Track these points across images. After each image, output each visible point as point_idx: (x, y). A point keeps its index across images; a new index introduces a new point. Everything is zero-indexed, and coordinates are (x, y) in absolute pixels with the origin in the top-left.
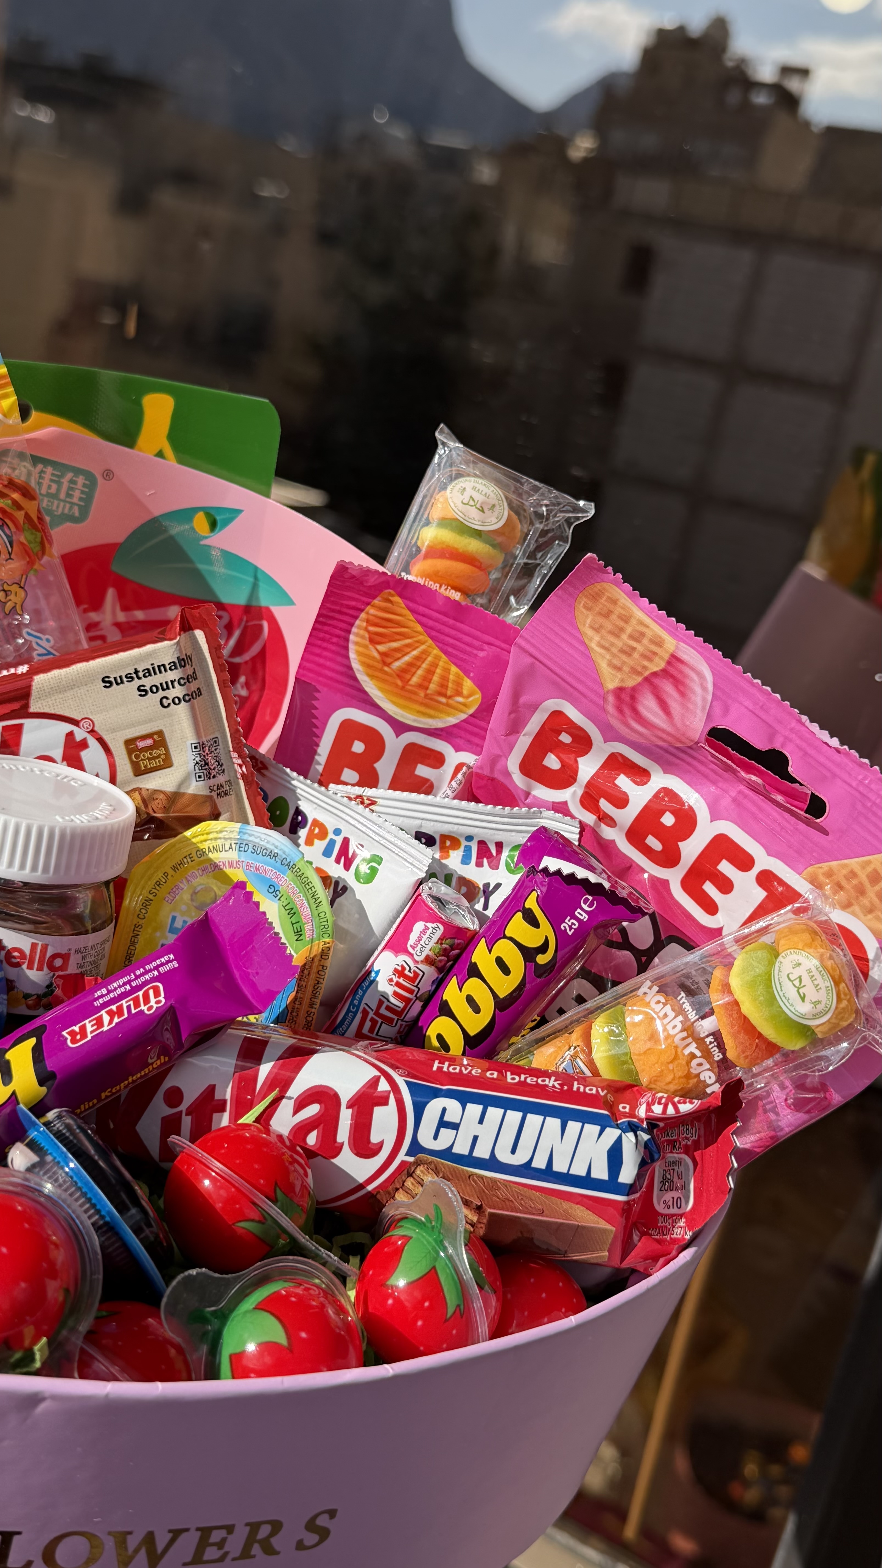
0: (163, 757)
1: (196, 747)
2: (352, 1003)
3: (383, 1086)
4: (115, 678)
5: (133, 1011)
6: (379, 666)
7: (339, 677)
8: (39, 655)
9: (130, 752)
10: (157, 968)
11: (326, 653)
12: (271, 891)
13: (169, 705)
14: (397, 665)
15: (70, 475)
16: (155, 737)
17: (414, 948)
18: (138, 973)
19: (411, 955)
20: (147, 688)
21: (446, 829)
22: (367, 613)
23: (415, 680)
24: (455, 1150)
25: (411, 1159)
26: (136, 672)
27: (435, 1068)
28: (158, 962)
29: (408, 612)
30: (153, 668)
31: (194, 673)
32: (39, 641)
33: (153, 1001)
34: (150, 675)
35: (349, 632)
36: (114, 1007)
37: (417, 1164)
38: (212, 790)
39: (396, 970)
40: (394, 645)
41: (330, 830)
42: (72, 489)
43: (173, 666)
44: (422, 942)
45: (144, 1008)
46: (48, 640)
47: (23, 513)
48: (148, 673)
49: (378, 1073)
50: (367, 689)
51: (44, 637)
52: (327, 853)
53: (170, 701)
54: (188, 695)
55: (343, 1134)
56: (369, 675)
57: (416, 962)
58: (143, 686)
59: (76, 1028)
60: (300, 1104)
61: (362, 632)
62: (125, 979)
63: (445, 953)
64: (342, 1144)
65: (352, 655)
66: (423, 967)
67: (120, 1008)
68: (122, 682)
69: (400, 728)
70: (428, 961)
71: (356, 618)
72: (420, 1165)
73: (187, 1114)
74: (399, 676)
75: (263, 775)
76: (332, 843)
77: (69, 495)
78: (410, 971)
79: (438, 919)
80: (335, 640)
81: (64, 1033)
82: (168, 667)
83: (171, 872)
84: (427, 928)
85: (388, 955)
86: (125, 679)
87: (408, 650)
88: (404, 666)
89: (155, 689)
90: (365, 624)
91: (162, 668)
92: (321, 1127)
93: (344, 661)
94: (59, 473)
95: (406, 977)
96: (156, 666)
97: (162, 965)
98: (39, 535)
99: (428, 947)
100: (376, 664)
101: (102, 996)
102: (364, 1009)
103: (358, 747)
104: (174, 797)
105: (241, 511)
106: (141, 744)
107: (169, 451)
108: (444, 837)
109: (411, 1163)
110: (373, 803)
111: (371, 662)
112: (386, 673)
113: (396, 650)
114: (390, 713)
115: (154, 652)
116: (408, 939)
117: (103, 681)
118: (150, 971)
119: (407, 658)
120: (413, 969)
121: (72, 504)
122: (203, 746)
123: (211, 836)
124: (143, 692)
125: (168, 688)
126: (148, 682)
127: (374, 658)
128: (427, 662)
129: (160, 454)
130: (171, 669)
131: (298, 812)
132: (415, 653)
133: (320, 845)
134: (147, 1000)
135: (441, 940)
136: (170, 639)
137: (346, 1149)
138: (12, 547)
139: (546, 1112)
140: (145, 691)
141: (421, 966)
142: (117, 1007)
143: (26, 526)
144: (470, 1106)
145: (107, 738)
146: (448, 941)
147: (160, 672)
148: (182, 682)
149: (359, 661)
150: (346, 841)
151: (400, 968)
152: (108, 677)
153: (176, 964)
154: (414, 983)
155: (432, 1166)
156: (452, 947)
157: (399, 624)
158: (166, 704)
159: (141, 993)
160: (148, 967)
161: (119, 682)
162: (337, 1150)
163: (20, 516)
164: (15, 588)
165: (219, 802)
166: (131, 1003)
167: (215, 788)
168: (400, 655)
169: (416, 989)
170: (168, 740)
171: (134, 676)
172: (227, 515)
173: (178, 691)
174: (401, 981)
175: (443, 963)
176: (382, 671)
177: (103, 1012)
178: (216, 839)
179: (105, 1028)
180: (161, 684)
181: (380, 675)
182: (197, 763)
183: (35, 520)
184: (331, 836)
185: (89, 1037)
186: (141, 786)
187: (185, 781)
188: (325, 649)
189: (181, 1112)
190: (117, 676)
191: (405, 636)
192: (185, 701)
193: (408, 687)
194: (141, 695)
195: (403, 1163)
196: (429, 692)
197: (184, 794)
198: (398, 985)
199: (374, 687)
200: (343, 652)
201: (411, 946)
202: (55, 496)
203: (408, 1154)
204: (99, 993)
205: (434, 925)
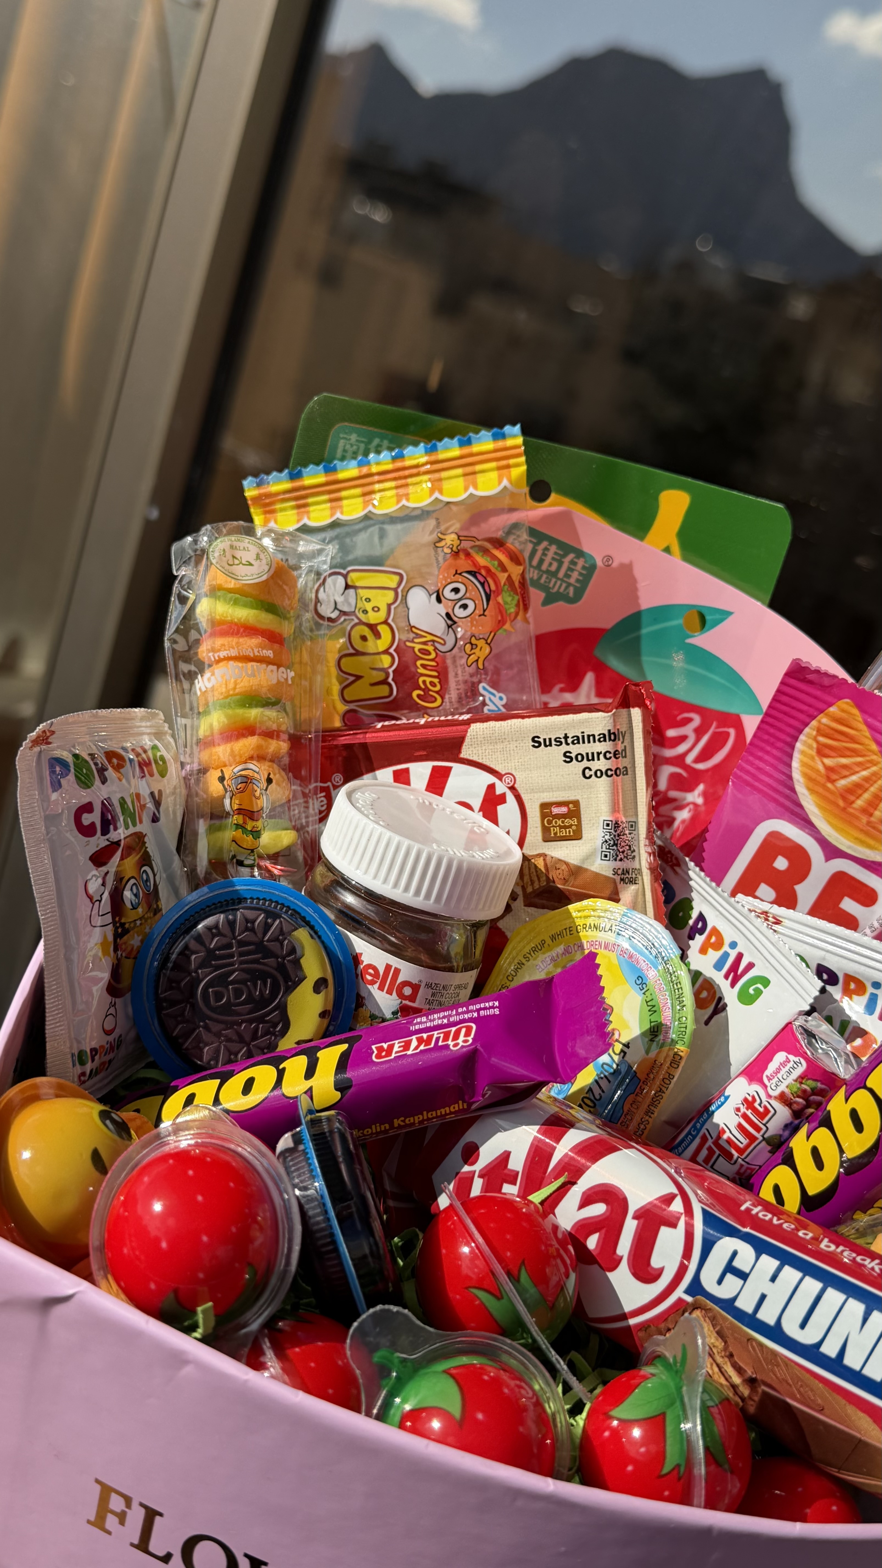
0: (574, 827)
1: (608, 825)
2: (694, 1126)
3: (677, 1206)
4: (545, 740)
5: (440, 1043)
6: (822, 780)
7: (775, 784)
8: (489, 710)
9: (543, 816)
10: (478, 1011)
11: (766, 757)
12: (638, 982)
13: (591, 776)
14: (842, 783)
15: (571, 556)
16: (571, 806)
17: (769, 1079)
18: (460, 1010)
19: (765, 1087)
20: (573, 755)
21: (853, 969)
22: (819, 722)
23: (859, 803)
24: (739, 1304)
25: (689, 1299)
26: (566, 737)
27: (743, 1208)
28: (482, 1005)
29: (864, 728)
30: (583, 737)
31: (625, 750)
32: (492, 697)
33: (462, 1038)
34: (579, 743)
35: (796, 739)
36: (425, 1036)
37: (695, 1307)
38: (615, 873)
39: (746, 1100)
40: (844, 761)
41: (727, 941)
42: (572, 570)
43: (603, 738)
44: (779, 1076)
45: (451, 1043)
46: (501, 699)
47: (506, 575)
48: (577, 740)
49: (675, 1191)
50: (804, 803)
51: (498, 695)
52: (718, 966)
53: (592, 773)
54: (611, 770)
55: (624, 1247)
56: (809, 789)
57: (769, 1096)
58: (570, 752)
59: (385, 1046)
60: (587, 1200)
61: (810, 741)
62: (446, 1014)
63: (804, 1094)
64: (621, 1258)
65: (795, 764)
66: (776, 1105)
67: (430, 1038)
68: (550, 745)
69: (831, 852)
70: (783, 1098)
71: (806, 725)
72: (697, 1308)
73: (480, 1176)
74: (844, 798)
75: (676, 872)
76: (726, 955)
77: (567, 576)
78: (760, 1105)
79: (804, 1056)
80: (779, 744)
81: (373, 1047)
82: (597, 738)
83: (549, 941)
84: (788, 1061)
85: (742, 1081)
86: (553, 743)
87: (857, 769)
88: (850, 786)
89: (580, 757)
90: (814, 733)
91: (591, 738)
92: (603, 1231)
93: (785, 770)
94: (561, 553)
95: (755, 1110)
96: (585, 734)
97: (485, 1009)
98: (516, 598)
99: (786, 1083)
100: (819, 778)
101: (421, 1023)
102: (704, 1134)
103: (781, 863)
104: (576, 871)
105: (731, 613)
106: (556, 810)
107: (676, 548)
108: (849, 978)
109: (687, 1303)
110: (778, 922)
111: (814, 775)
112: (828, 790)
113: (845, 767)
114: (824, 833)
115: (587, 721)
116: (766, 1068)
117: (533, 740)
118: (472, 1011)
119: (854, 778)
120: (765, 1103)
121: (569, 585)
122: (617, 825)
123: (596, 914)
124: (568, 758)
125: (593, 759)
126: (575, 749)
127: (817, 771)
128: (876, 786)
129: (667, 550)
130: (599, 741)
131: (701, 917)
132: (865, 773)
133: (714, 955)
134: (456, 1036)
135: (802, 1078)
136: (607, 712)
137: (624, 1264)
138: (488, 604)
139: (851, 1291)
140: (571, 758)
141: (773, 1102)
142: (428, 1036)
143: (506, 587)
144: (764, 1258)
145: (525, 797)
146: (810, 1082)
147: (589, 742)
148: (608, 755)
149: (801, 772)
150: (740, 956)
151: (750, 1099)
152: (538, 737)
153: (497, 1011)
154: (763, 1119)
155: (710, 1314)
156: (815, 1092)
157: (853, 740)
158: (587, 775)
159: (454, 1029)
160: (471, 1008)
161: (548, 743)
162: (614, 1263)
163: (503, 577)
164: (481, 643)
165: (621, 886)
166: (442, 1035)
167: (620, 872)
168: (847, 773)
169: (764, 1128)
170: (582, 812)
171: (563, 740)
172: (718, 616)
173: (601, 764)
174: (749, 1113)
175: (800, 1107)
176: (824, 786)
177: (414, 1038)
178: (599, 917)
179: (409, 1052)
180: (587, 754)
181: (821, 790)
182: (606, 841)
183: (517, 584)
184: (726, 948)
185: (393, 1055)
186: (547, 853)
187: (589, 857)
188: (767, 753)
189: (475, 1172)
190: (547, 738)
191: (855, 753)
192: (607, 775)
193: (851, 810)
194: (565, 761)
195: (680, 1301)
196: (872, 819)
197: (586, 870)
198: (745, 1117)
199: (812, 802)
200: (786, 759)
201: (767, 1076)
202: (555, 574)
203: (687, 1292)
204: (419, 1020)
205: (796, 1059)
